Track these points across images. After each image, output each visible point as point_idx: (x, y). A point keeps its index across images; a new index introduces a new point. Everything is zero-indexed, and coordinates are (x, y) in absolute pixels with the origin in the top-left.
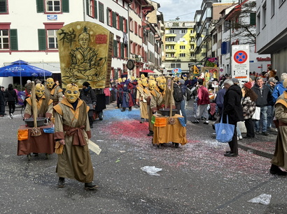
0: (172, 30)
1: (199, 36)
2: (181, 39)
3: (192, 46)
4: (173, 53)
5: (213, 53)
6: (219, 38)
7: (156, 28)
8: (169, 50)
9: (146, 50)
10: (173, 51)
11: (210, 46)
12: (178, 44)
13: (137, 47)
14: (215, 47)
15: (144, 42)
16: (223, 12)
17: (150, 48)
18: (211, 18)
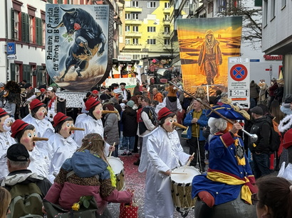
0: (135, 1)
1: (178, 13)
2: (150, 17)
3: (167, 27)
4: (135, 39)
8: (131, 33)
10: (137, 34)
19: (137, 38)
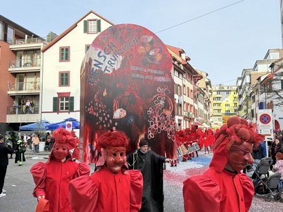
0: (219, 92)
1: (240, 96)
2: (226, 99)
3: (235, 104)
4: (219, 110)
5: (252, 111)
6: (256, 99)
7: (205, 91)
8: (216, 107)
9: (196, 108)
10: (220, 108)
11: (249, 104)
12: (224, 102)
13: (189, 106)
14: (254, 106)
15: (195, 102)
16: (259, 79)
17: (200, 106)
18: (250, 83)
19: (220, 110)
